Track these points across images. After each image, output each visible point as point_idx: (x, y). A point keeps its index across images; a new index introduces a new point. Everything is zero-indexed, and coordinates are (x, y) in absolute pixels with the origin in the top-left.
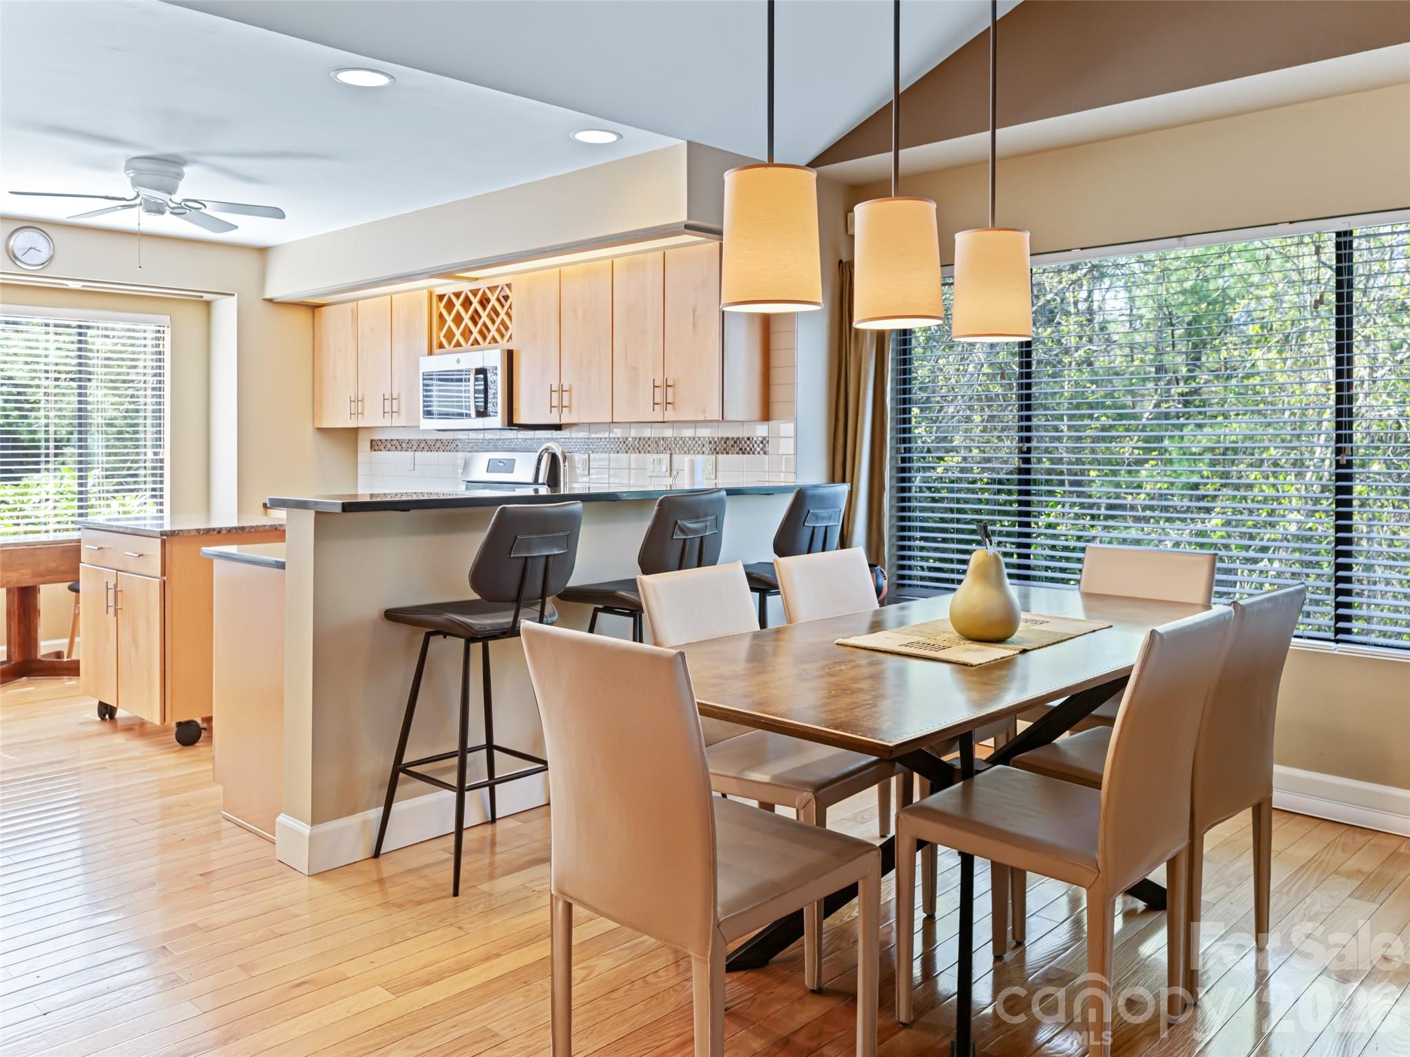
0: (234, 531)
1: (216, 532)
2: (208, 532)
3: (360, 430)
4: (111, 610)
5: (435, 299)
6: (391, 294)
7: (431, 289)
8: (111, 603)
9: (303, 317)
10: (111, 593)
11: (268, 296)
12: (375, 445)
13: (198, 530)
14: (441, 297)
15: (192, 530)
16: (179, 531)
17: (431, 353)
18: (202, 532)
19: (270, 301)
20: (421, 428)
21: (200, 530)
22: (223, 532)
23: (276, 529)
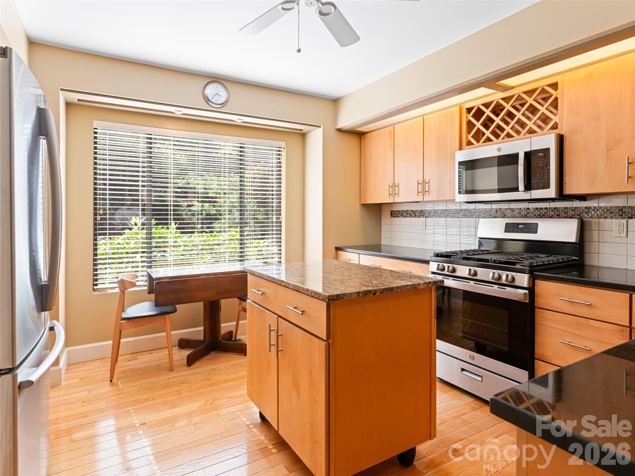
0: (386, 292)
1: (372, 294)
2: (366, 294)
3: (383, 206)
4: (274, 349)
5: (464, 111)
6: (423, 116)
7: (461, 105)
8: (273, 342)
9: (353, 141)
10: (273, 334)
11: (339, 126)
12: (394, 214)
13: (358, 293)
14: (469, 110)
15: (354, 293)
16: (343, 295)
17: (461, 149)
18: (361, 295)
19: (339, 130)
20: (456, 201)
21: (359, 292)
22: (378, 293)
23: (415, 288)
